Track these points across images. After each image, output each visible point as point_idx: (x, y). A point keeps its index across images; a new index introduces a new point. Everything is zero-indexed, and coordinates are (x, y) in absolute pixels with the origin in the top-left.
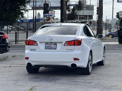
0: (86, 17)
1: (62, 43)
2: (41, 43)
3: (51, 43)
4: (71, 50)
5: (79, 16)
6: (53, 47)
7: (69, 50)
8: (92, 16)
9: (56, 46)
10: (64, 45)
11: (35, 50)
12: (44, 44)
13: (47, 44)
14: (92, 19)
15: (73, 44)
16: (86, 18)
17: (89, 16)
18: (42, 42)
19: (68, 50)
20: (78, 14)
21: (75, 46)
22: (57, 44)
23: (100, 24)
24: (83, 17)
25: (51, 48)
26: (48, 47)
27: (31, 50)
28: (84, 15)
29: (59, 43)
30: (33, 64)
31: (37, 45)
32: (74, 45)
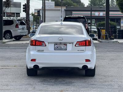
0: (13, 14)
1: (73, 43)
2: (49, 44)
3: (61, 43)
4: (82, 50)
5: (6, 13)
6: (63, 47)
7: (81, 51)
8: (19, 13)
9: (66, 46)
10: (75, 46)
11: (43, 51)
12: (53, 44)
13: (57, 44)
14: (19, 16)
15: (84, 44)
16: (13, 16)
17: (16, 13)
18: (51, 43)
19: (79, 50)
20: (5, 12)
21: (86, 47)
22: (67, 44)
23: (28, 21)
24: (10, 14)
25: (61, 49)
26: (57, 47)
27: (39, 51)
28: (11, 12)
29: (69, 43)
30: (40, 66)
31: (46, 46)
32: (86, 45)
